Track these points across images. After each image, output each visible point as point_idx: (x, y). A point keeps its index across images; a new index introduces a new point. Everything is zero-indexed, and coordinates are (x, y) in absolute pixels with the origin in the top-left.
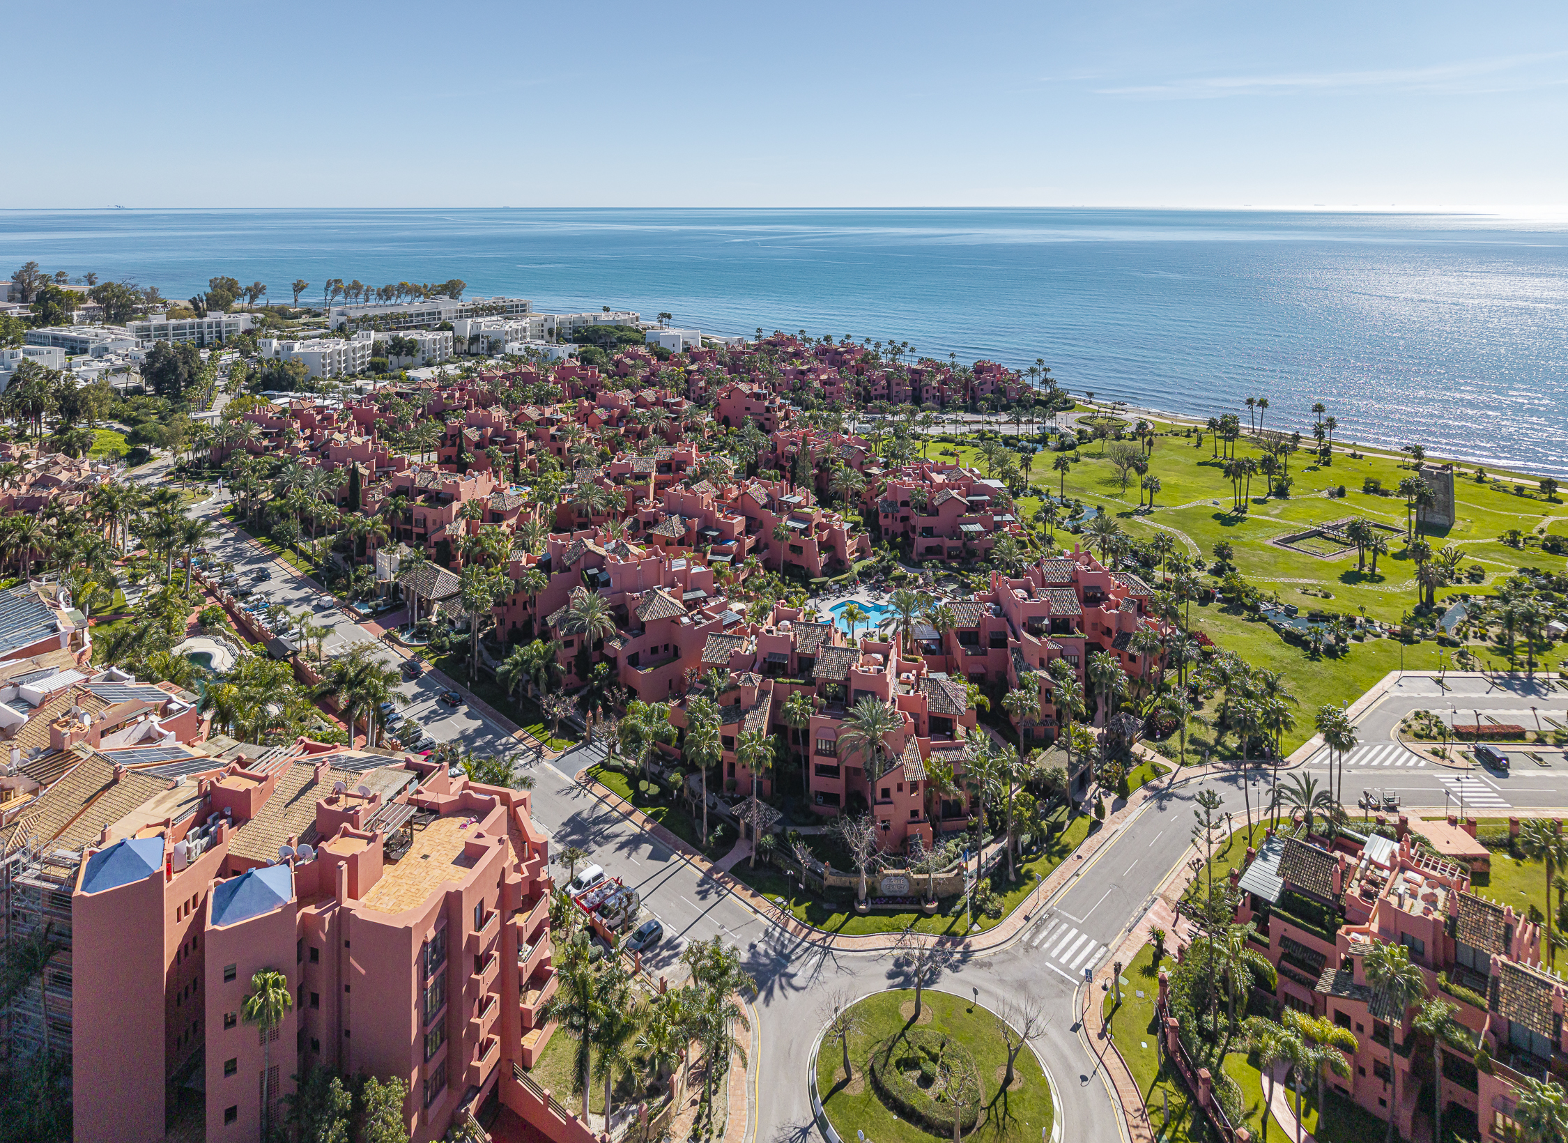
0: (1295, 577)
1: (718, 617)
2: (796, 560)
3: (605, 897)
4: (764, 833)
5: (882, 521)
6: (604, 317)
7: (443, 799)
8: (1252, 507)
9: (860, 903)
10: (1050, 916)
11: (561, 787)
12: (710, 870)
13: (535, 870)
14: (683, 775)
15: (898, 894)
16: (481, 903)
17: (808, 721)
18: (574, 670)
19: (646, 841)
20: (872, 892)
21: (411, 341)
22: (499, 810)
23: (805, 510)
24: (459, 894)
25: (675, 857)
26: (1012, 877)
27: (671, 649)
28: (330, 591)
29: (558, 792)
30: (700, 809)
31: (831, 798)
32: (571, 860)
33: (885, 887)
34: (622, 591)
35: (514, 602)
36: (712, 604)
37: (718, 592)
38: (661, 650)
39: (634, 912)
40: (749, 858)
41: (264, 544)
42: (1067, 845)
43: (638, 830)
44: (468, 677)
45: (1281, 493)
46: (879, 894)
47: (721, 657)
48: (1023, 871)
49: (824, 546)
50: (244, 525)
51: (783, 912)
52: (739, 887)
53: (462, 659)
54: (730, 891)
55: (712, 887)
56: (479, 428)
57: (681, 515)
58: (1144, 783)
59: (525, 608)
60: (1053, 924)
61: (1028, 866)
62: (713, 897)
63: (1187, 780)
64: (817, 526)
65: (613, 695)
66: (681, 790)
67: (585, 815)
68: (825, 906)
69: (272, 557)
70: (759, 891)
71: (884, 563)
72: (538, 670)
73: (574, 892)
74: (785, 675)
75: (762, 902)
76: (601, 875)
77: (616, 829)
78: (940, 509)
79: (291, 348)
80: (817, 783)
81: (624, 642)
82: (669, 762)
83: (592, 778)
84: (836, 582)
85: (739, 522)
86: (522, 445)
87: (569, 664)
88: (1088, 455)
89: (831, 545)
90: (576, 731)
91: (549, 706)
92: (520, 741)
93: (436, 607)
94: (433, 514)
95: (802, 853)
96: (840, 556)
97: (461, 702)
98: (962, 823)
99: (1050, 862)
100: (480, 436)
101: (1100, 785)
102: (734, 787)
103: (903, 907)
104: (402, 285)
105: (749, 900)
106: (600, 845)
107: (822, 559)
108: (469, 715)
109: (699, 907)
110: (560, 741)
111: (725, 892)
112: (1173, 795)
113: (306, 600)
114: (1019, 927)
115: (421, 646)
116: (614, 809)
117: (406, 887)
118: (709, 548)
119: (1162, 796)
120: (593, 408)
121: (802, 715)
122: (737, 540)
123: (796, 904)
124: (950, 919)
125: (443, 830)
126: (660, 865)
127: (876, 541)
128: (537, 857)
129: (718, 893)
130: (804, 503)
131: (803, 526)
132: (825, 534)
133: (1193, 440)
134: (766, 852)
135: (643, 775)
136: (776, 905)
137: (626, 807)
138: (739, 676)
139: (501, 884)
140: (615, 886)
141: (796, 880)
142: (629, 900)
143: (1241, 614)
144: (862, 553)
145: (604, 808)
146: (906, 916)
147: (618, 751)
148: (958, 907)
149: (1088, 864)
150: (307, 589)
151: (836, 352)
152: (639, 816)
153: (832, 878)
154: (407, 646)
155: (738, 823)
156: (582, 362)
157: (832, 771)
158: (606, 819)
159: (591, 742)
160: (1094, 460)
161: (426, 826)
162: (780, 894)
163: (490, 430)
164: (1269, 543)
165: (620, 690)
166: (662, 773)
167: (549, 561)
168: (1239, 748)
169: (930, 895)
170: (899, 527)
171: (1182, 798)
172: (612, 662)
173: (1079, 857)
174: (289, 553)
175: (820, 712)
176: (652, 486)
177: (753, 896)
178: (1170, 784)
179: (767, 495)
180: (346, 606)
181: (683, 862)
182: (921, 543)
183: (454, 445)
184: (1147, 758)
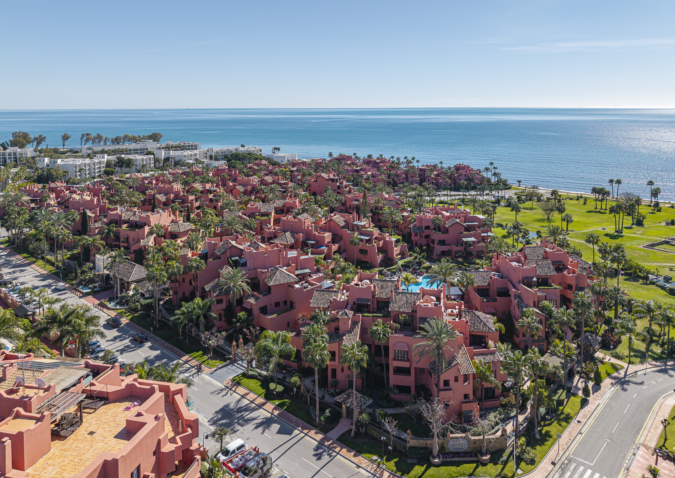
0: (663, 263)
1: (319, 284)
2: (363, 258)
3: (247, 461)
4: (361, 413)
5: (413, 238)
6: (242, 149)
7: (111, 389)
8: (625, 230)
9: (434, 458)
10: (570, 461)
11: (214, 390)
12: (322, 440)
13: (187, 440)
14: (300, 378)
15: (461, 450)
16: (138, 468)
17: (388, 338)
18: (223, 318)
19: (275, 422)
20: (443, 451)
21: (129, 160)
22: (158, 395)
23: (368, 229)
24: (115, 462)
25: (296, 432)
26: (538, 436)
27: (289, 303)
28: (64, 280)
29: (212, 393)
30: (313, 400)
31: (404, 389)
32: (221, 436)
33: (451, 446)
34: (255, 269)
35: (184, 280)
36: (315, 277)
37: (318, 271)
38: (282, 304)
39: (268, 471)
40: (350, 430)
41: (25, 258)
42: (569, 414)
43: (269, 415)
44: (152, 325)
45: (640, 223)
46: (447, 451)
47: (324, 303)
48: (543, 432)
49: (381, 250)
50: (14, 248)
51: (378, 466)
52: (344, 450)
53: (149, 316)
54: (338, 453)
55: (325, 451)
56: (165, 195)
57: (291, 232)
58: (609, 375)
59: (191, 284)
60: (573, 467)
61: (546, 429)
62: (326, 458)
63: (636, 372)
64: (376, 238)
65: (250, 331)
66: (299, 388)
67: (232, 406)
68: (409, 461)
69: (29, 264)
70: (359, 452)
71: (417, 260)
72: (198, 317)
73: (222, 458)
74: (369, 312)
75: (362, 460)
76: (243, 446)
77: (254, 414)
78: (450, 230)
79: (56, 162)
80: (394, 380)
81: (257, 299)
82: (289, 371)
83: (236, 383)
84: (389, 270)
85: (328, 236)
86: (192, 203)
87: (220, 315)
88: (524, 209)
89: (384, 250)
90: (225, 355)
91: (206, 339)
92: (186, 362)
93: (133, 286)
94: (132, 234)
95: (390, 426)
96: (390, 256)
97: (147, 340)
98: (496, 403)
99: (560, 425)
100: (166, 199)
101: (581, 377)
102: (335, 385)
103: (465, 459)
104: (126, 136)
105: (353, 459)
106: (242, 426)
107: (380, 257)
108: (151, 348)
109: (316, 465)
110: (214, 361)
111: (335, 454)
112: (629, 381)
113: (49, 286)
114: (549, 470)
115: (121, 309)
116: (252, 402)
117: (70, 458)
118: (310, 250)
119: (622, 382)
120: (235, 186)
121: (384, 335)
122: (327, 246)
123: (388, 460)
124: (500, 467)
125: (110, 412)
126: (287, 437)
127: (411, 249)
128: (190, 431)
129: (330, 455)
130: (367, 226)
131: (367, 238)
132: (381, 243)
133: (582, 201)
134: (362, 426)
135: (272, 380)
136: (373, 461)
137: (261, 400)
138: (338, 313)
139: (157, 452)
140: (254, 453)
141: (387, 444)
142: (264, 462)
143: (638, 281)
144: (403, 255)
145: (245, 402)
146: (468, 465)
147: (254, 366)
148: (504, 458)
149: (586, 426)
150: (50, 280)
151: (375, 162)
152: (270, 406)
153: (412, 442)
154: (112, 309)
155: (341, 408)
156: (229, 167)
157: (405, 371)
158: (247, 409)
159: (235, 361)
160: (528, 211)
161: (96, 409)
162: (375, 454)
163: (172, 196)
164: (641, 247)
165: (254, 328)
166: (285, 378)
167: (207, 253)
168: (663, 353)
169: (484, 450)
170: (424, 241)
171: (636, 384)
172: (249, 312)
173: (579, 422)
174: (41, 262)
175: (396, 333)
176: (272, 220)
177: (355, 456)
178: (625, 375)
179: (345, 221)
180: (74, 289)
181: (302, 435)
182: (438, 249)
183: (150, 204)
184: (606, 360)
